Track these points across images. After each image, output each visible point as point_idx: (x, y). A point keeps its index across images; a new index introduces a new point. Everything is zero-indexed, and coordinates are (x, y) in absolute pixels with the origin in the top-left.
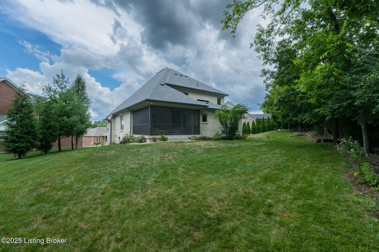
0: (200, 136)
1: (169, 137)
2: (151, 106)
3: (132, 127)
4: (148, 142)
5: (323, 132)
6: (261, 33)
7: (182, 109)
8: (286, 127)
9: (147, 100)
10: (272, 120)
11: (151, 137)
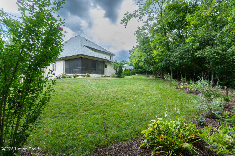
0: (104, 75)
1: (90, 75)
2: (82, 58)
3: (64, 69)
4: (80, 77)
5: (156, 75)
6: (138, 29)
7: (96, 60)
8: (140, 73)
9: (81, 54)
10: (135, 69)
11: (82, 74)
